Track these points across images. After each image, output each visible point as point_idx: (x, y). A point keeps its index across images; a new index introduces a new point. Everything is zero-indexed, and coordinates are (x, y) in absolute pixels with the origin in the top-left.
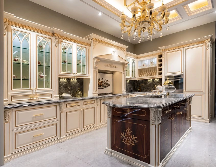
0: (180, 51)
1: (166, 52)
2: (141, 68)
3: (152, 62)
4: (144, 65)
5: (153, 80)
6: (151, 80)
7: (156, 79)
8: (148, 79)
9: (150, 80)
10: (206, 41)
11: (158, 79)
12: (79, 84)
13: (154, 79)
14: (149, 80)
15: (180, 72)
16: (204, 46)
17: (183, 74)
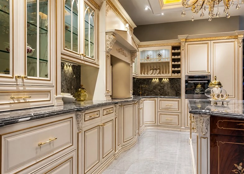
0: (206, 45)
1: (187, 43)
2: (143, 62)
3: (159, 54)
4: (148, 58)
5: (160, 79)
6: (158, 79)
7: (165, 78)
8: (152, 79)
9: (156, 79)
10: (239, 36)
11: (168, 79)
12: (74, 76)
13: (162, 79)
14: (154, 79)
15: (206, 71)
16: (236, 43)
17: (209, 74)
